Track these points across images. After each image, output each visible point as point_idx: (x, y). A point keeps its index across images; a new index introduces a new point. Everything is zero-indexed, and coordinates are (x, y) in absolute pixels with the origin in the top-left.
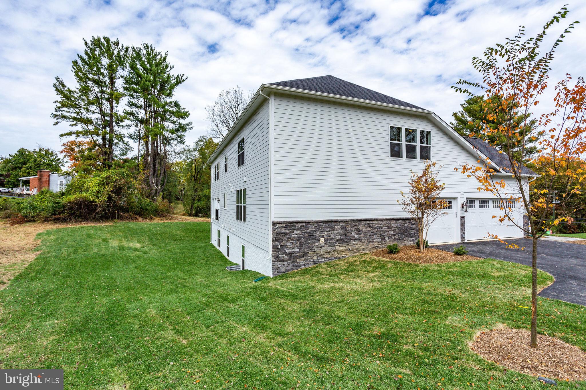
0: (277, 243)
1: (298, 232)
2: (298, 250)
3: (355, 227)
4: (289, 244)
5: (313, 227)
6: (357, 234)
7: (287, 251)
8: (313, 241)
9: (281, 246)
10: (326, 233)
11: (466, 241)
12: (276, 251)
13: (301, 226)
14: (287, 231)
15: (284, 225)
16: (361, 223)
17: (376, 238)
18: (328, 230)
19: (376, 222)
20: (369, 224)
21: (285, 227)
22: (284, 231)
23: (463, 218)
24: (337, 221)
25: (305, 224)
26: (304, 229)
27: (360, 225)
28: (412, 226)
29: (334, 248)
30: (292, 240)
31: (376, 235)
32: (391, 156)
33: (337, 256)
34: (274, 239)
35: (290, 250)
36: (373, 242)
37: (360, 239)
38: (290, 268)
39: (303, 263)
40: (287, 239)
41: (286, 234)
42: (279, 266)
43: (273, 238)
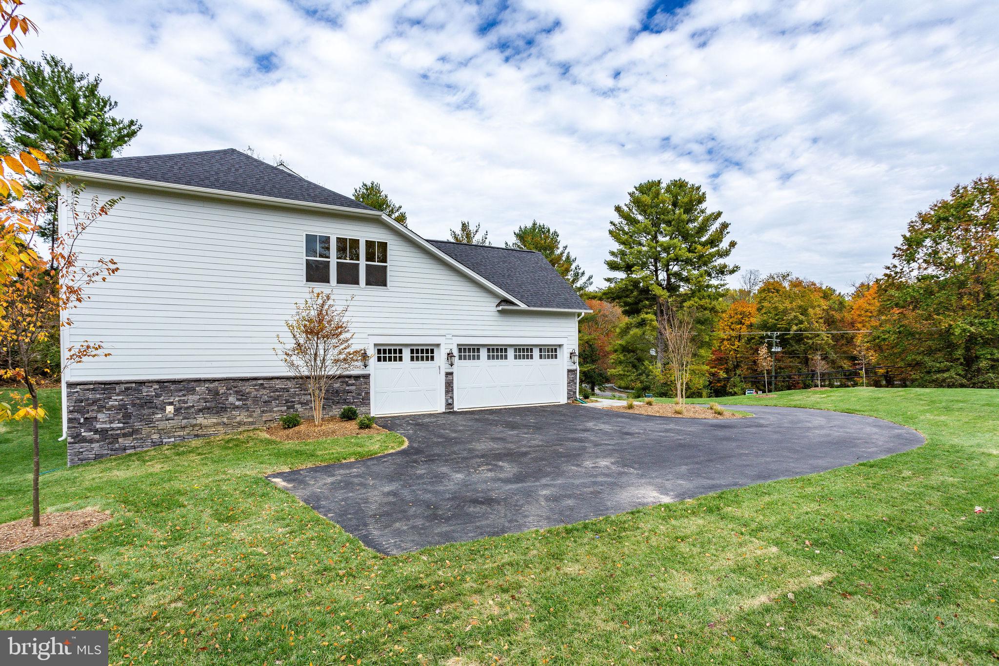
0: (76, 415)
1: (121, 397)
2: (121, 425)
3: (236, 389)
4: (101, 416)
5: (152, 389)
6: (238, 400)
7: (98, 426)
8: (151, 411)
9: (86, 419)
10: (177, 399)
11: (455, 409)
12: (74, 427)
13: (127, 389)
14: (98, 396)
15: (92, 386)
16: (247, 384)
17: (277, 406)
18: (181, 394)
19: (278, 382)
20: (262, 384)
21: (93, 389)
22: (90, 396)
23: (449, 374)
24: (198, 381)
25: (134, 385)
26: (133, 393)
27: (244, 386)
28: (347, 388)
29: (194, 422)
30: (109, 410)
31: (277, 402)
32: (307, 281)
33: (200, 432)
34: (71, 408)
35: (104, 426)
36: (270, 411)
37: (245, 407)
38: (106, 452)
39: (132, 444)
40: (98, 408)
41: (95, 402)
42: (81, 450)
43: (68, 407)
